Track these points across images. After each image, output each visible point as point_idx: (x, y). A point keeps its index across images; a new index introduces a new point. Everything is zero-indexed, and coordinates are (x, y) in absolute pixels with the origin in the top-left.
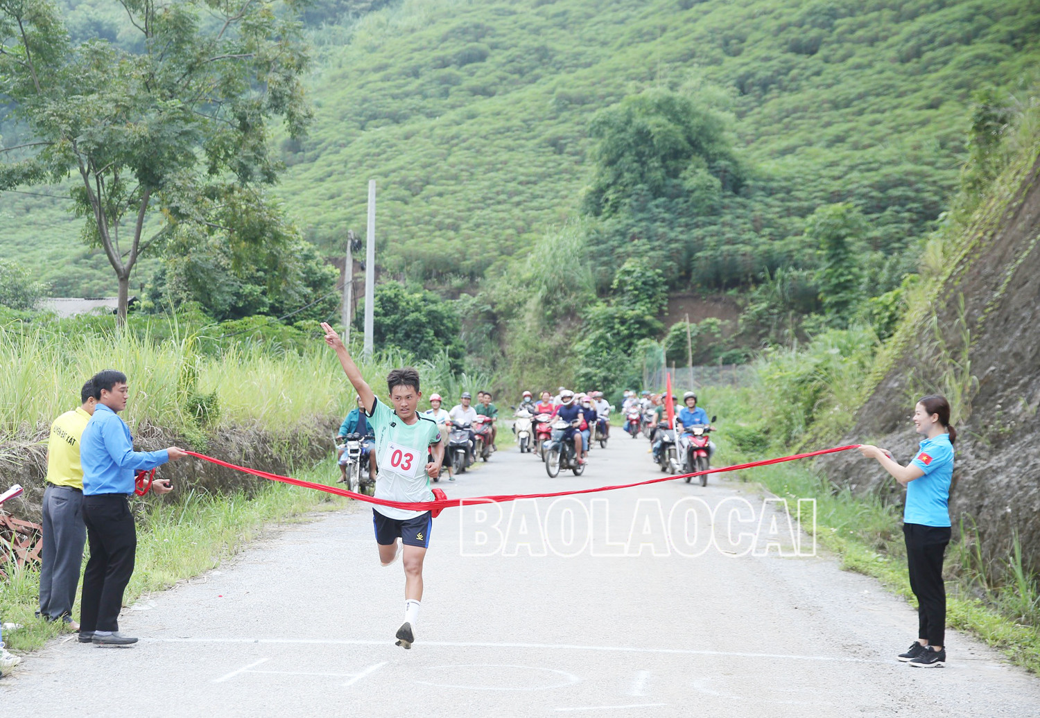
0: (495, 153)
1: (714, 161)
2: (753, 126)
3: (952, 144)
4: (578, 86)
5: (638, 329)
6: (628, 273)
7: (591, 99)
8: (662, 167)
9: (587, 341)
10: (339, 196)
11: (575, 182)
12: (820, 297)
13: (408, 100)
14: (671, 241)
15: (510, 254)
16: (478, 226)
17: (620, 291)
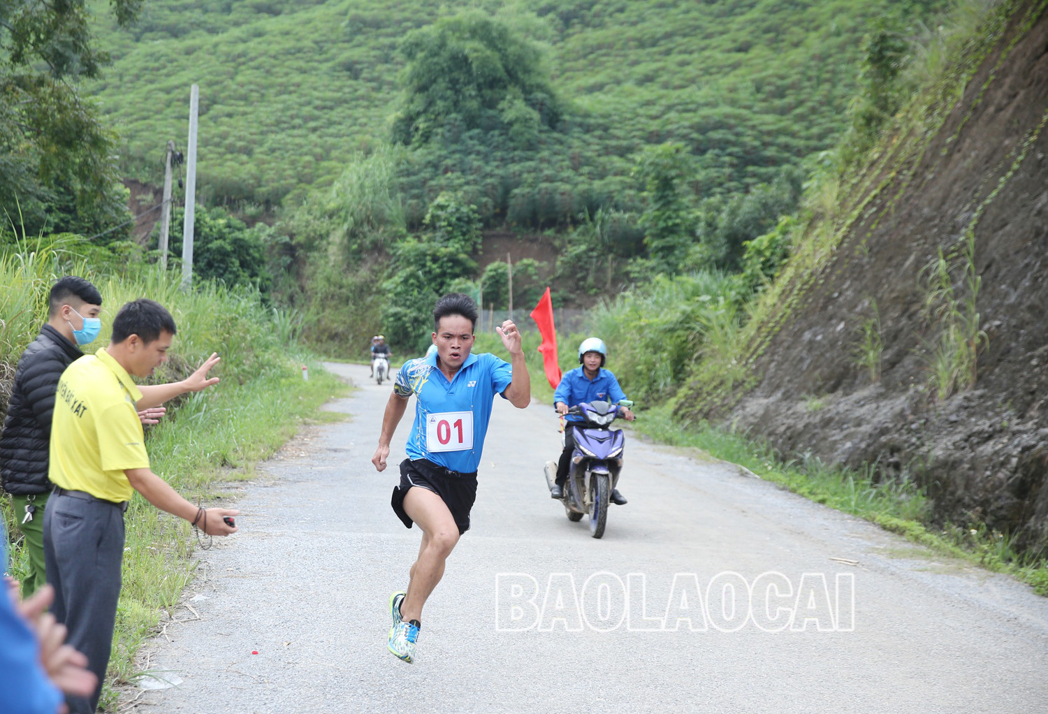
0: (287, 74)
1: (531, 92)
2: (557, 62)
3: (767, 88)
4: (373, 9)
5: (451, 267)
6: (441, 207)
7: (387, 23)
8: (477, 96)
9: (397, 279)
10: (116, 110)
11: (373, 109)
12: (645, 241)
13: (188, 14)
14: (487, 175)
15: (309, 182)
16: (273, 150)
17: (433, 226)
